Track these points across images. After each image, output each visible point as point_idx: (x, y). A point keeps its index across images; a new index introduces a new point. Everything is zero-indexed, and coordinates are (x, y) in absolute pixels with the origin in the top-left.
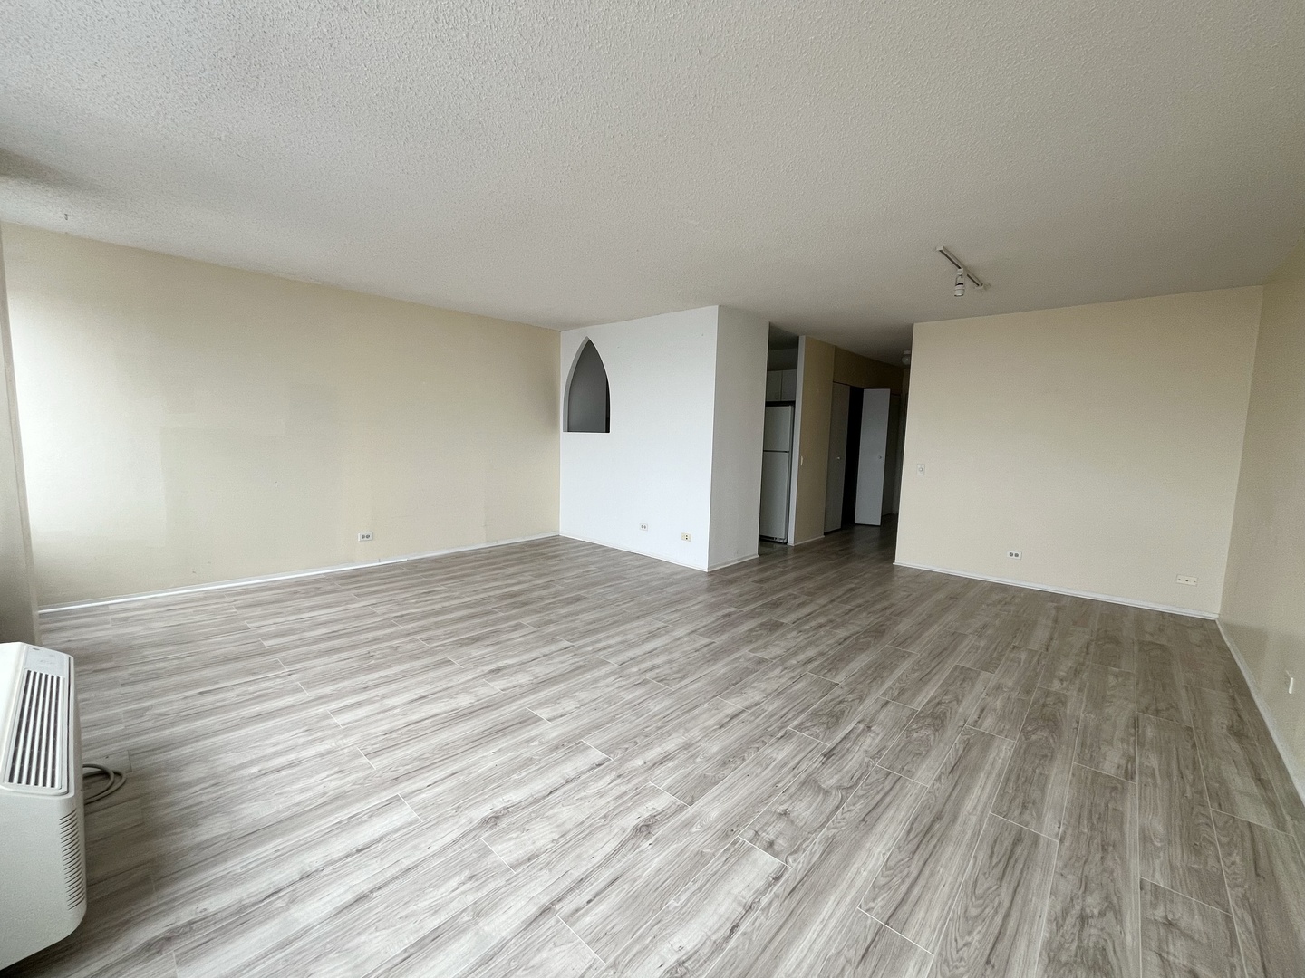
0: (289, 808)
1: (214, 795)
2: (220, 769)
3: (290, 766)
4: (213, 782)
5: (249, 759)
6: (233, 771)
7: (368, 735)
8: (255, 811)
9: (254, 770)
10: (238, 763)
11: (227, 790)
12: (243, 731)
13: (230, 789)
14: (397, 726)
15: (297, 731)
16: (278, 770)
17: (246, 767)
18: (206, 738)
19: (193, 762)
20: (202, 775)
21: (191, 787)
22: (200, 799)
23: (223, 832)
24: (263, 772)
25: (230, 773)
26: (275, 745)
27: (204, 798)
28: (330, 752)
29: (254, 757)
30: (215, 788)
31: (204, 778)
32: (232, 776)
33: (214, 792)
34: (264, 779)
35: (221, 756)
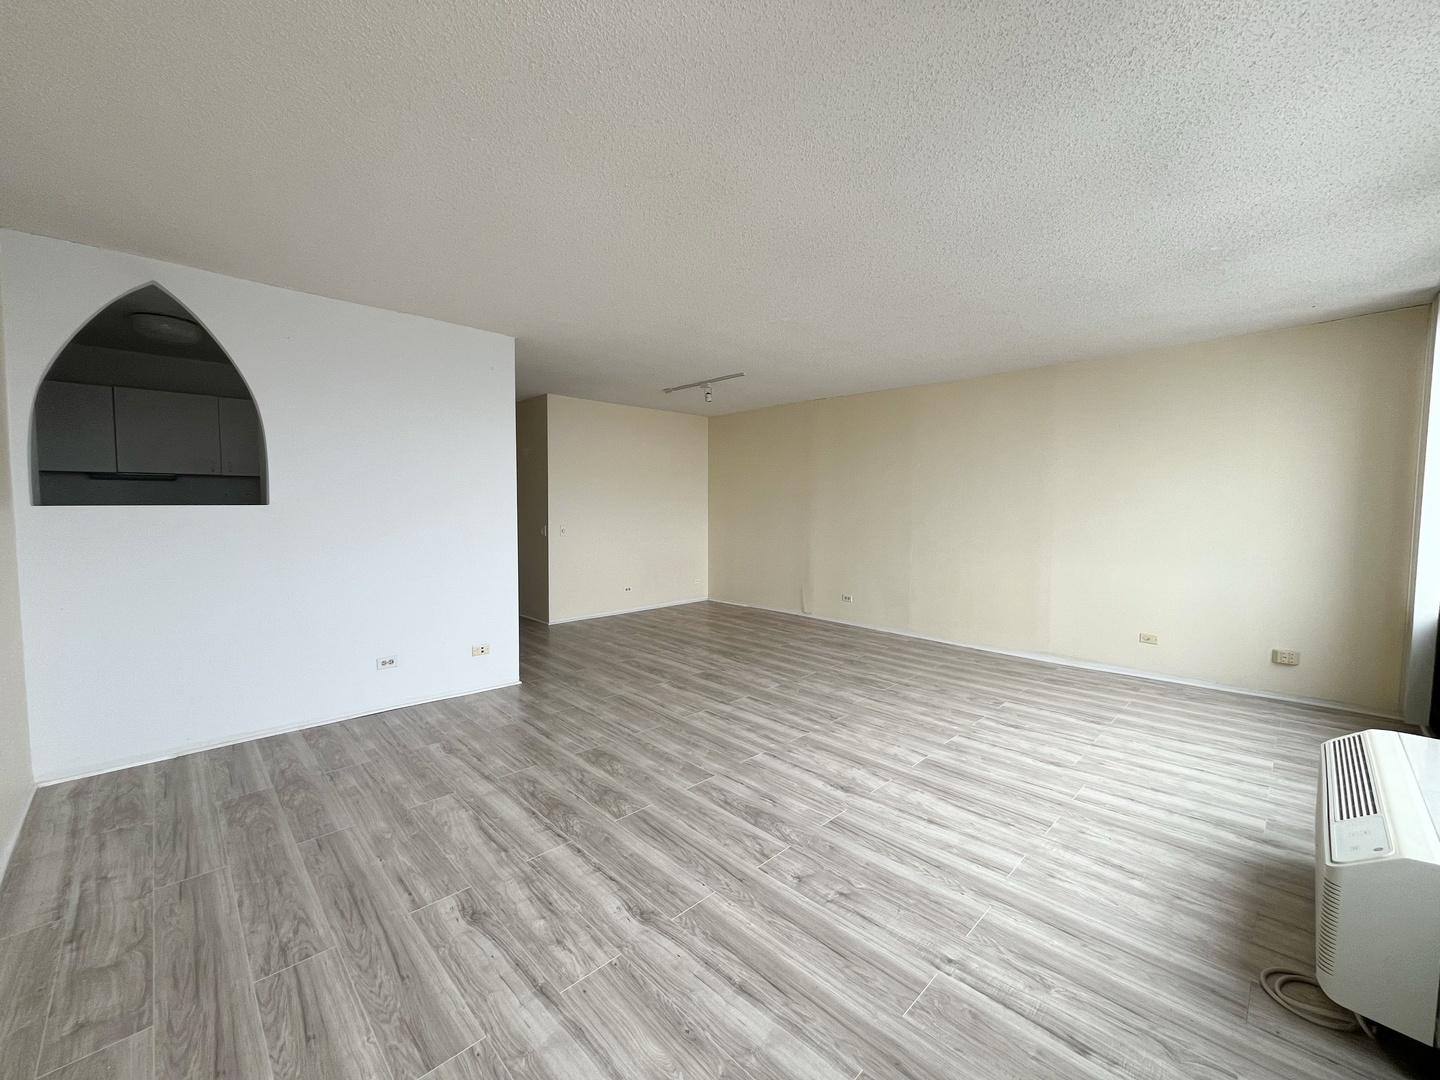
0: (1142, 841)
1: (1185, 890)
2: (1160, 908)
3: (1106, 863)
4: (1178, 902)
5: (1129, 896)
6: (1152, 896)
7: (1020, 834)
8: (1167, 858)
9: (1136, 884)
10: (1142, 900)
11: (1172, 886)
12: (1101, 928)
13: (1169, 885)
14: (995, 824)
15: (1061, 884)
16: (1121, 868)
17: (1142, 892)
18: (1147, 955)
19: (1182, 936)
20: (1182, 916)
21: (1198, 912)
22: (1200, 897)
23: (1199, 863)
24: (1131, 875)
25: (1158, 897)
26: (1093, 889)
27: (1195, 894)
28: (1066, 847)
29: (1124, 894)
30: (1180, 895)
31: (1183, 913)
32: (1158, 893)
33: (1183, 892)
34: (1137, 869)
35: (1149, 919)
